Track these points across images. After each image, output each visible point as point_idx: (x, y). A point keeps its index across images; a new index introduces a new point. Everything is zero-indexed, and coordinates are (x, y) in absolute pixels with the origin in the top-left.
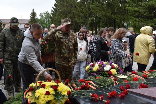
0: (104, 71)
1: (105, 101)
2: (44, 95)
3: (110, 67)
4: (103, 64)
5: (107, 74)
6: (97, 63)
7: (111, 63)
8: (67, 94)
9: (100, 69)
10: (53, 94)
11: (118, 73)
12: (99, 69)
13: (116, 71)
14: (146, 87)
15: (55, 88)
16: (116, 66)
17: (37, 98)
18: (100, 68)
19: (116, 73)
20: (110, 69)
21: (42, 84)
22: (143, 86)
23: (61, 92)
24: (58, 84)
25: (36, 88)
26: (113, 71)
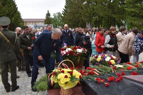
0: (105, 62)
1: (106, 83)
2: (64, 78)
3: (110, 58)
4: (104, 56)
5: (108, 63)
6: (100, 55)
7: (111, 55)
8: (79, 78)
10: (69, 77)
11: (116, 63)
12: (101, 59)
13: (115, 62)
14: (137, 74)
15: (71, 73)
16: (114, 57)
17: (59, 80)
18: (102, 59)
19: (115, 63)
20: (110, 60)
21: (62, 70)
22: (134, 74)
23: (75, 76)
24: (72, 70)
25: (58, 73)
26: (112, 61)
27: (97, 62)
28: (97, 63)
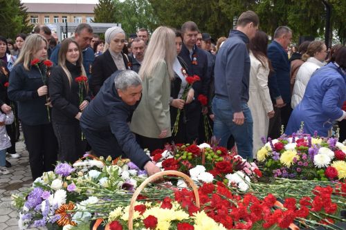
0: (313, 167)
3: (332, 154)
4: (310, 145)
5: (323, 175)
6: (290, 139)
7: (335, 143)
9: (302, 160)
12: (298, 158)
18: (301, 156)
20: (332, 162)
21: (147, 214)
24: (191, 215)
25: (130, 227)
26: (341, 167)
27: (282, 166)
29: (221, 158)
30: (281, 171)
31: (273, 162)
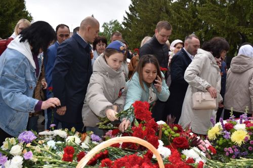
12: (249, 137)
27: (233, 145)
28: (231, 151)
29: (178, 135)
30: (233, 149)
31: (224, 141)
